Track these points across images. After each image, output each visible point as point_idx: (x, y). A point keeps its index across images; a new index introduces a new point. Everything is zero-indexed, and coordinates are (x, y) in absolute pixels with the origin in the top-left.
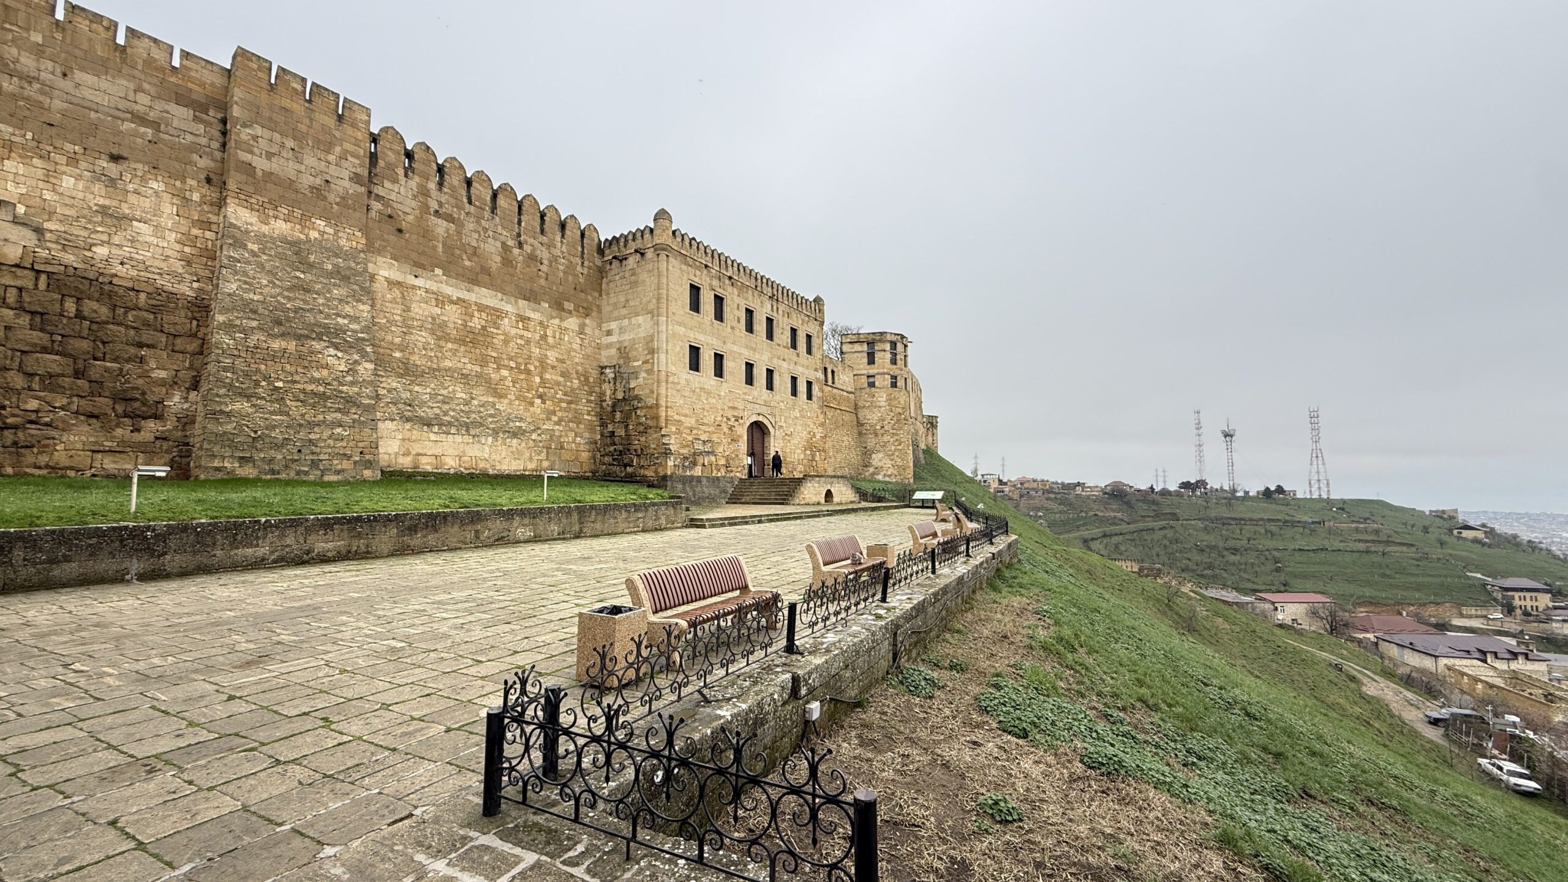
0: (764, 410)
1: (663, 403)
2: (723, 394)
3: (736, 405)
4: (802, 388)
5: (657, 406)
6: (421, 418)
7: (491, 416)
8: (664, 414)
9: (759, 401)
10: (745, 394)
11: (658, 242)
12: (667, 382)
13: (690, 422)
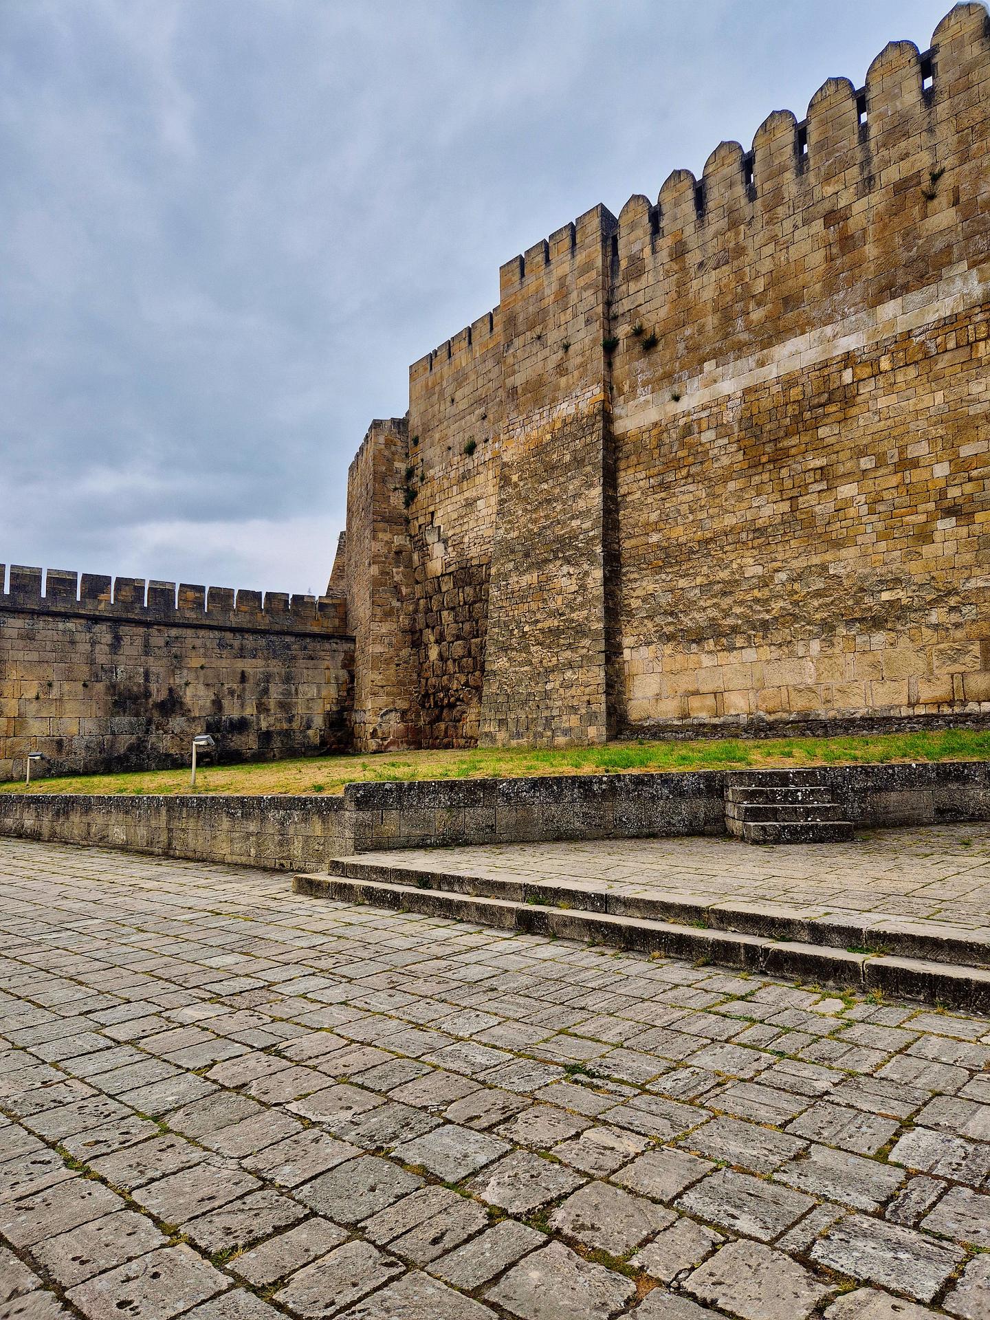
6: (689, 631)
7: (818, 594)
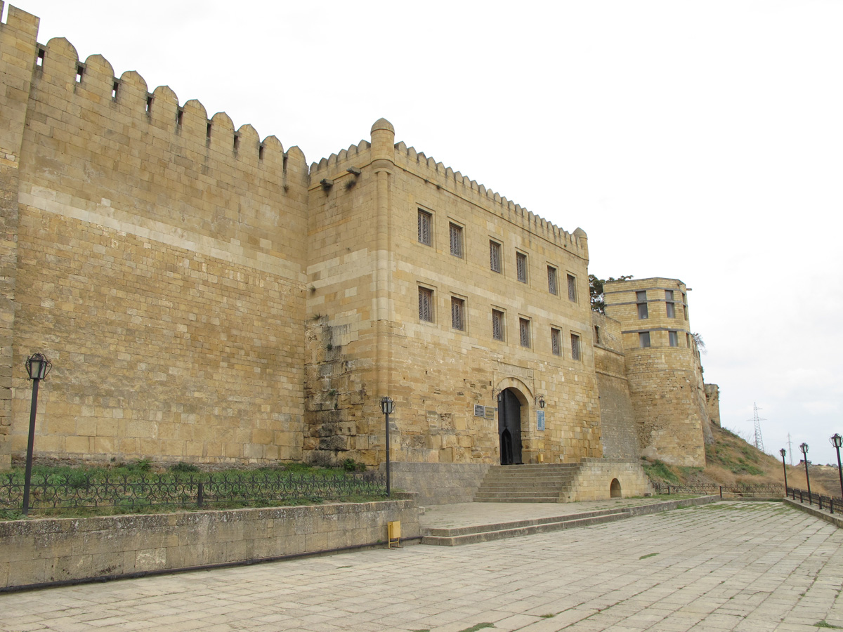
0: (518, 373)
1: (384, 363)
2: (464, 351)
3: (482, 366)
4: (566, 342)
5: (378, 369)
6: (73, 386)
8: (386, 378)
9: (512, 362)
10: (493, 351)
11: (377, 157)
12: (390, 335)
13: (421, 388)
